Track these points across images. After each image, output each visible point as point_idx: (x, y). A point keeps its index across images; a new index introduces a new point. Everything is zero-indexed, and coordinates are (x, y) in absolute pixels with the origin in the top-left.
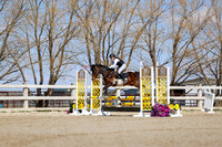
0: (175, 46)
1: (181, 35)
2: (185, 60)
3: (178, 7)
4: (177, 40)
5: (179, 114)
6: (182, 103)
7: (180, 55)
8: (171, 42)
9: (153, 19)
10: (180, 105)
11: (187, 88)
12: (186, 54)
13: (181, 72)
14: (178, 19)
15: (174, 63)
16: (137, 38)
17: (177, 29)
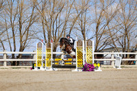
0: (97, 27)
1: (101, 20)
2: (103, 36)
3: (99, 4)
4: (98, 24)
5: (99, 69)
6: (102, 63)
7: (100, 33)
8: (95, 25)
9: (83, 11)
10: (100, 64)
11: (105, 54)
12: (104, 32)
13: (101, 44)
14: (99, 11)
15: (97, 38)
16: (74, 23)
17: (98, 17)
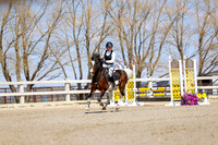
0: (201, 40)
1: (206, 29)
2: (210, 53)
3: (202, 4)
4: (202, 35)
5: (206, 102)
6: (209, 92)
7: (205, 48)
8: (197, 37)
9: (179, 16)
10: (208, 94)
11: (213, 78)
12: (211, 47)
13: (207, 64)
14: (202, 14)
15: (201, 55)
16: (166, 34)
17: (201, 24)
